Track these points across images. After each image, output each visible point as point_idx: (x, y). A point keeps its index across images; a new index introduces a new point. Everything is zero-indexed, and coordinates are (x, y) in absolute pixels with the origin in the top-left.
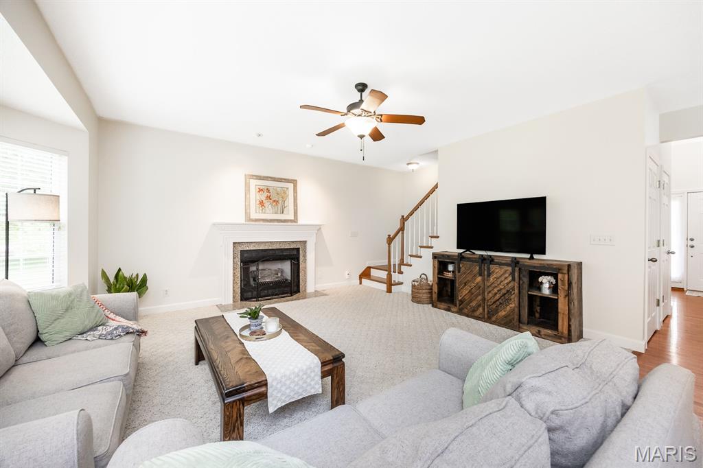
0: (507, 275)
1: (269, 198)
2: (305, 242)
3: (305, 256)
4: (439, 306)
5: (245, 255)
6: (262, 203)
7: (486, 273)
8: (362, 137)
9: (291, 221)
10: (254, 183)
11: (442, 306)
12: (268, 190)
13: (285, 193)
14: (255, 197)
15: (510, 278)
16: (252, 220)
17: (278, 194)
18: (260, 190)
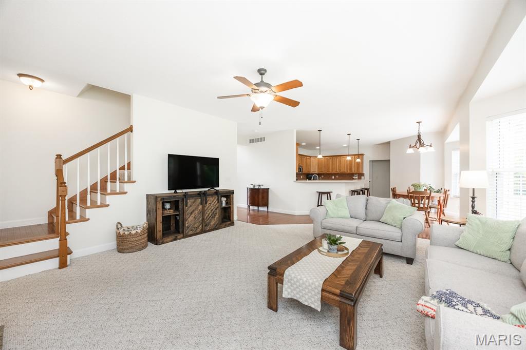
0: (215, 200)
4: (165, 241)
7: (204, 202)
11: (169, 240)
15: (217, 202)
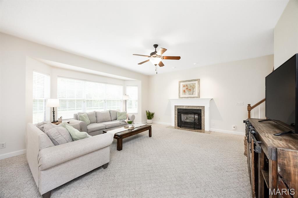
1: (187, 89)
2: (204, 107)
3: (204, 113)
5: (179, 110)
6: (184, 91)
8: (156, 65)
9: (196, 97)
10: (182, 84)
12: (187, 86)
13: (194, 85)
14: (182, 89)
16: (181, 98)
17: (191, 86)
18: (184, 86)
